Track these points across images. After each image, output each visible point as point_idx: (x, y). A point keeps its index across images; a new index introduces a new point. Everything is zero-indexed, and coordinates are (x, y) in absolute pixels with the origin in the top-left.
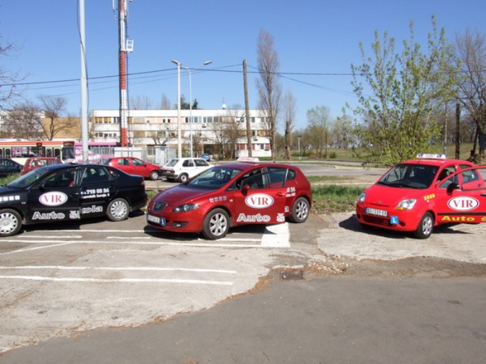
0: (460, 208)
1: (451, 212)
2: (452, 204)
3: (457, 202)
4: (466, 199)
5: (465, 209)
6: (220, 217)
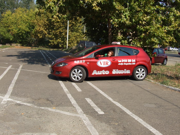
6: (78, 71)
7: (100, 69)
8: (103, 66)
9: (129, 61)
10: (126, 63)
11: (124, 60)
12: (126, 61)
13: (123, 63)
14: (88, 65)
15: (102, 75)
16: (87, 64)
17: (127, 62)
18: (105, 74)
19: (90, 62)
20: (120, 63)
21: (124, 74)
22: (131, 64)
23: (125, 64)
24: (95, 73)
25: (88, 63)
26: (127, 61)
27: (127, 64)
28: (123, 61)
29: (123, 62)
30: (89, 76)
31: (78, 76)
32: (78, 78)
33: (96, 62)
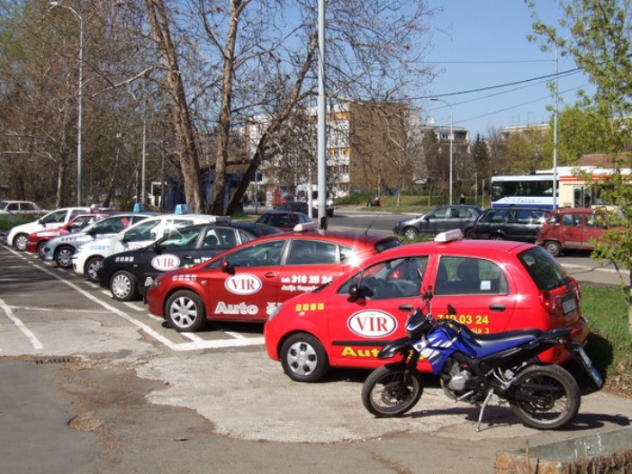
0: (367, 332)
3: (362, 321)
4: (377, 314)
5: (377, 334)
6: (186, 302)
7: (234, 299)
8: (239, 291)
9: (314, 279)
10: (302, 285)
11: (299, 278)
13: (296, 284)
14: (203, 286)
15: (240, 315)
16: (201, 284)
17: (307, 284)
18: (248, 315)
19: (207, 279)
20: (287, 284)
23: (300, 288)
24: (222, 309)
25: (204, 282)
26: (308, 280)
27: (306, 289)
28: (295, 279)
29: (294, 281)
30: (208, 317)
31: (186, 317)
32: (185, 322)
33: (223, 281)
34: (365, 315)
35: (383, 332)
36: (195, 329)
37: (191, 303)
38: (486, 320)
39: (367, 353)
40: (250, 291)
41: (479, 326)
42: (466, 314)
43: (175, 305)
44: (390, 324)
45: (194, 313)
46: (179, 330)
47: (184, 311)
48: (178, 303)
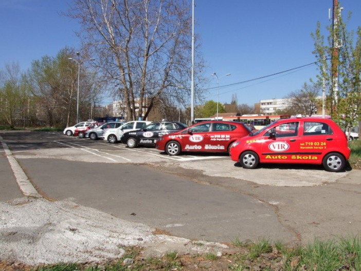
0: (277, 150)
1: (271, 153)
2: (271, 147)
3: (275, 145)
4: (280, 143)
5: (280, 150)
6: (174, 145)
7: (192, 144)
8: (195, 141)
9: (223, 136)
12: (219, 136)
14: (181, 140)
18: (198, 149)
20: (213, 138)
21: (217, 150)
22: (224, 140)
23: (218, 139)
24: (188, 147)
25: (181, 138)
26: (221, 137)
27: (220, 140)
28: (216, 136)
30: (182, 150)
31: (174, 150)
32: (173, 152)
33: (188, 137)
34: (276, 144)
35: (283, 149)
36: (177, 155)
37: (176, 145)
38: (325, 144)
39: (276, 157)
40: (199, 141)
41: (322, 146)
42: (317, 142)
43: (169, 146)
44: (286, 147)
45: (177, 149)
46: (171, 155)
47: (173, 148)
48: (171, 145)
